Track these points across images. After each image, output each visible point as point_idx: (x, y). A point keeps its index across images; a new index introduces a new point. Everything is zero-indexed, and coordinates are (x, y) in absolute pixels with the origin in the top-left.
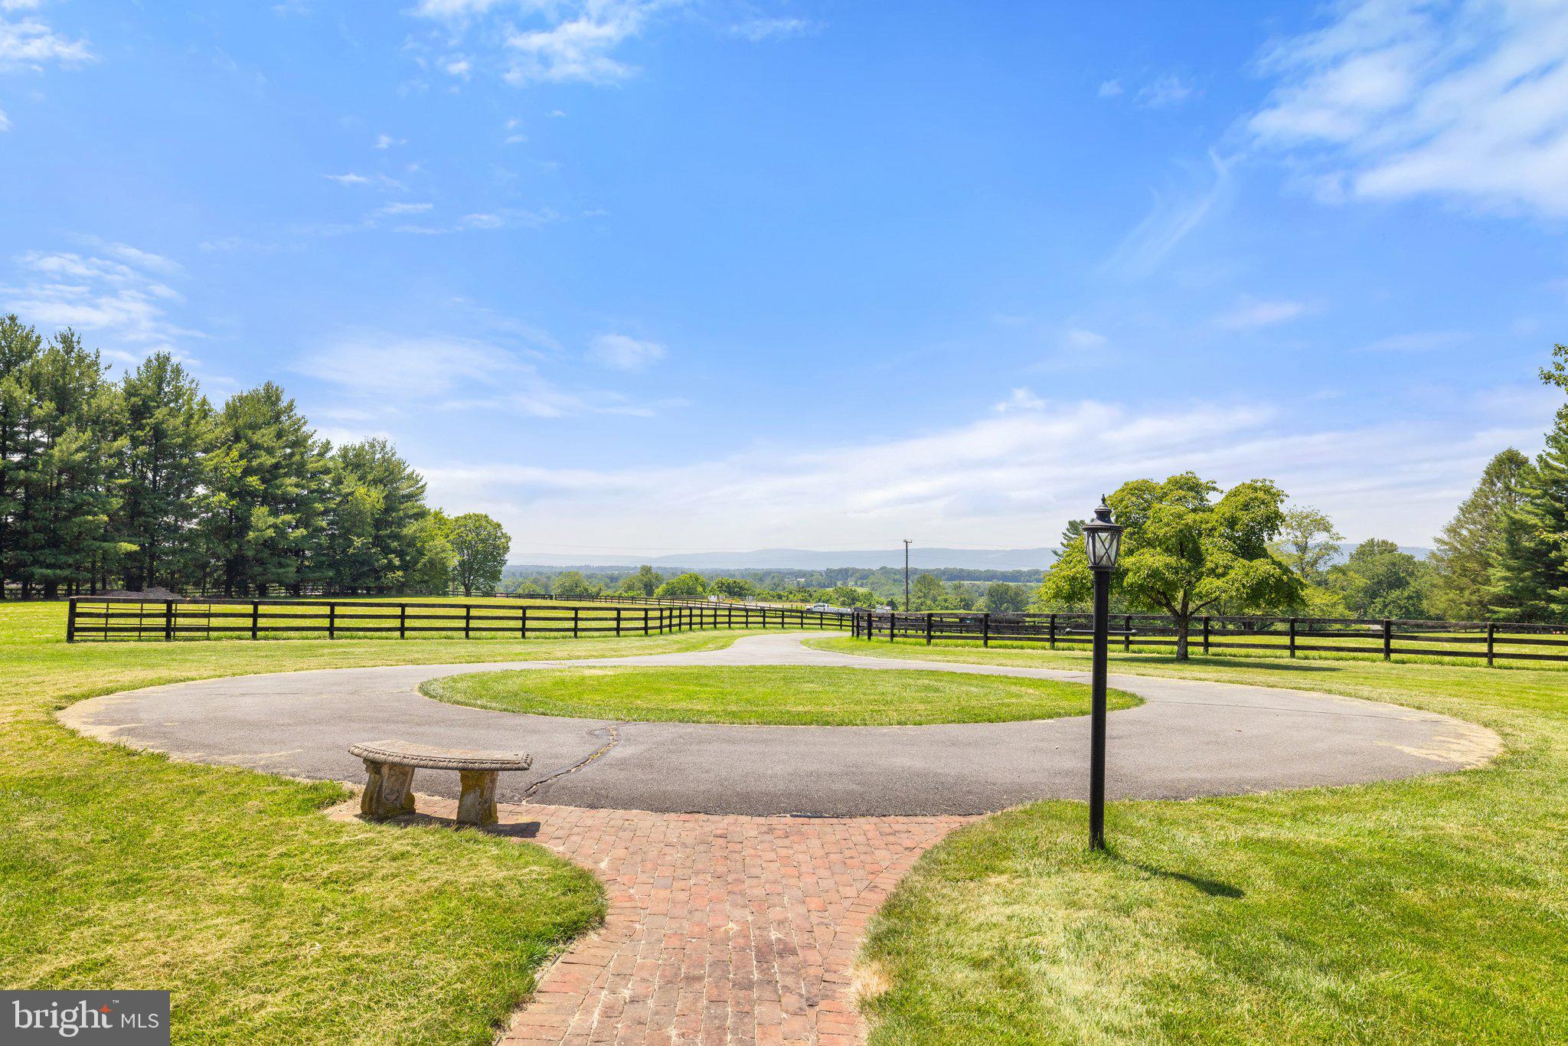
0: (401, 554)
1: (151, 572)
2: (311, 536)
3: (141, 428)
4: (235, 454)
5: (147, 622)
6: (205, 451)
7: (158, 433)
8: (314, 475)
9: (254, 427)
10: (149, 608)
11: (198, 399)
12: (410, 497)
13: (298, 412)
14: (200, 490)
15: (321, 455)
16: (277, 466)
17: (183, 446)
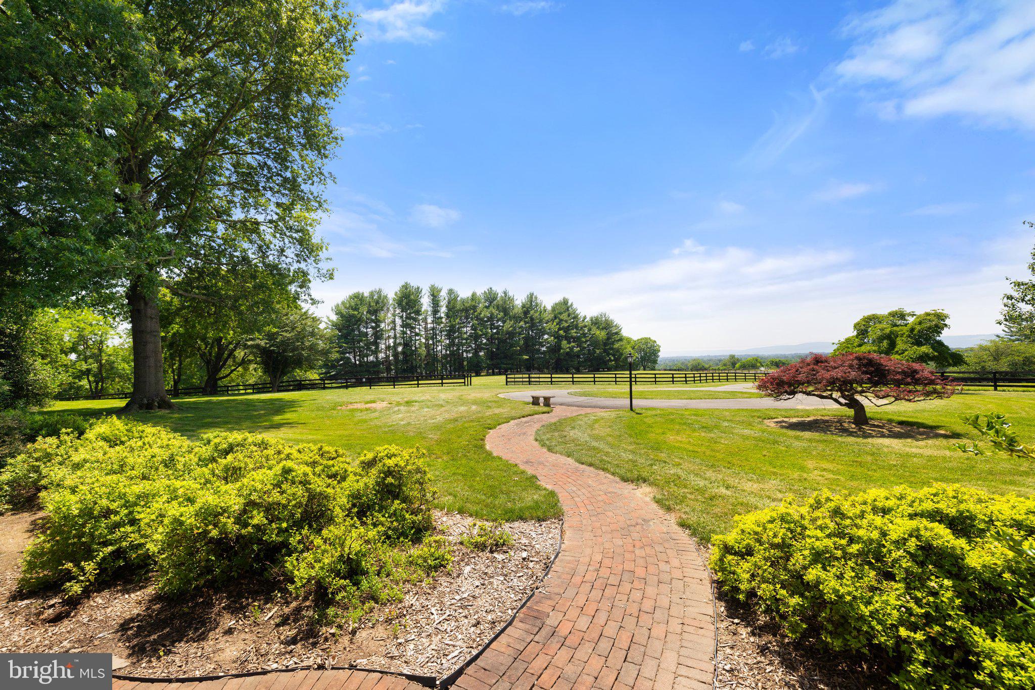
0: (614, 355)
1: (533, 365)
2: (581, 350)
3: (527, 318)
4: (555, 323)
5: (524, 380)
6: (546, 323)
7: (532, 319)
8: (581, 328)
9: (561, 313)
10: (524, 376)
11: (543, 306)
12: (617, 333)
13: (574, 306)
14: (546, 337)
15: (583, 321)
16: (569, 326)
17: (539, 322)
